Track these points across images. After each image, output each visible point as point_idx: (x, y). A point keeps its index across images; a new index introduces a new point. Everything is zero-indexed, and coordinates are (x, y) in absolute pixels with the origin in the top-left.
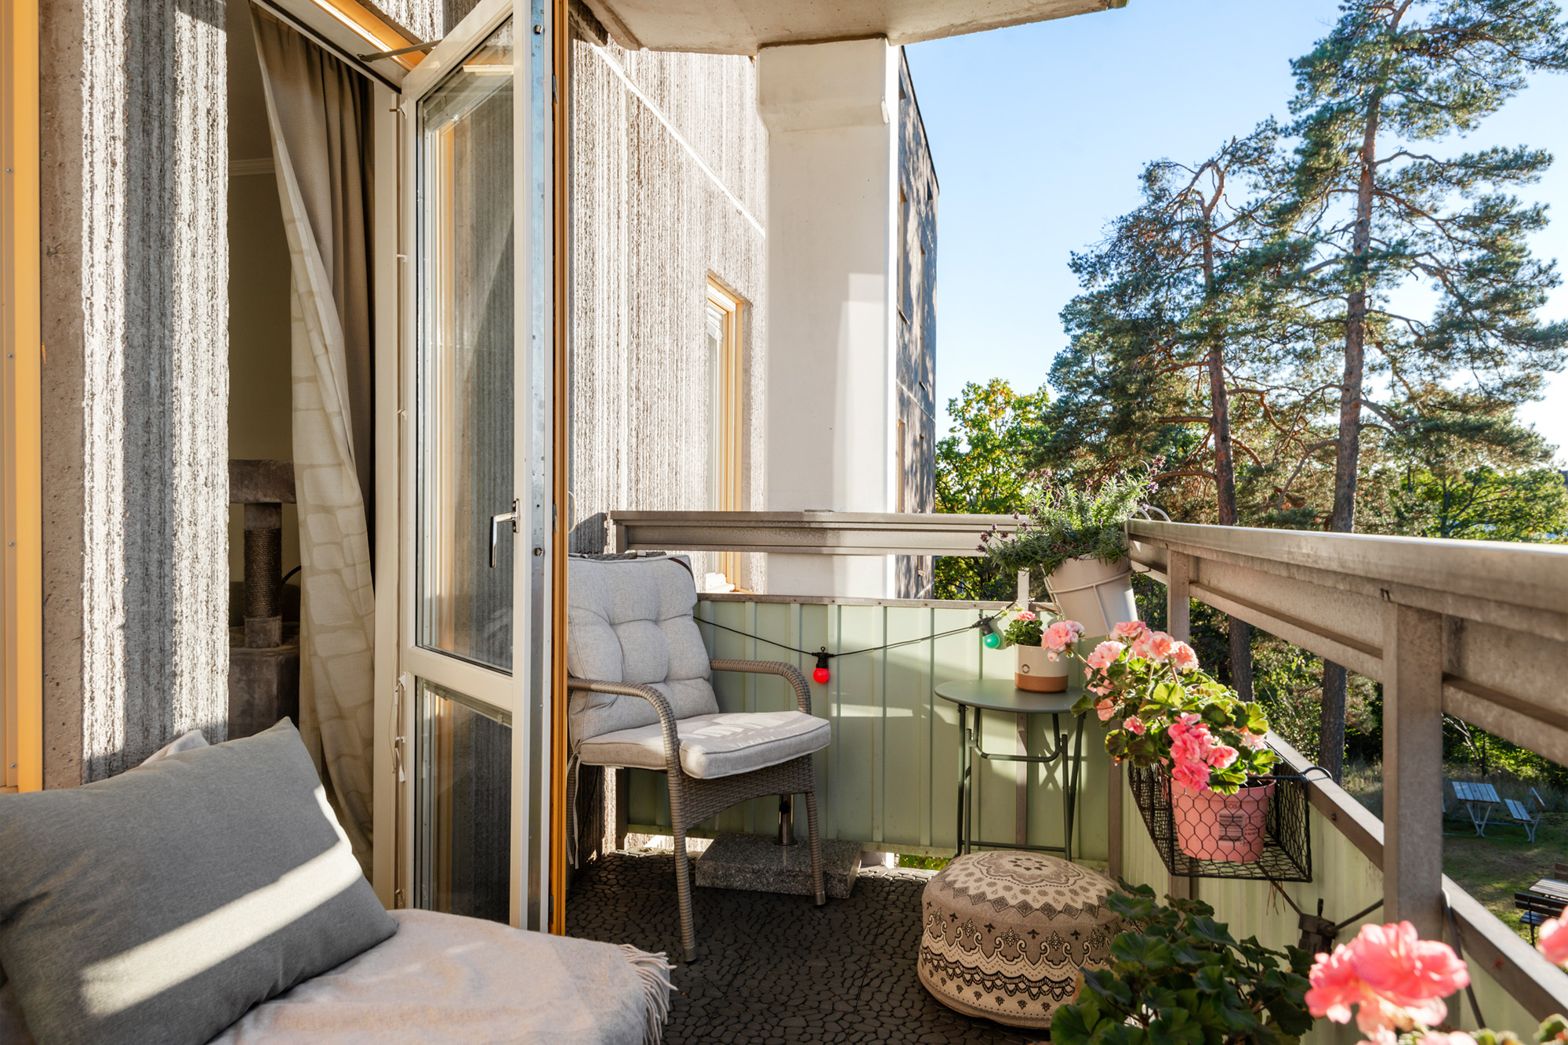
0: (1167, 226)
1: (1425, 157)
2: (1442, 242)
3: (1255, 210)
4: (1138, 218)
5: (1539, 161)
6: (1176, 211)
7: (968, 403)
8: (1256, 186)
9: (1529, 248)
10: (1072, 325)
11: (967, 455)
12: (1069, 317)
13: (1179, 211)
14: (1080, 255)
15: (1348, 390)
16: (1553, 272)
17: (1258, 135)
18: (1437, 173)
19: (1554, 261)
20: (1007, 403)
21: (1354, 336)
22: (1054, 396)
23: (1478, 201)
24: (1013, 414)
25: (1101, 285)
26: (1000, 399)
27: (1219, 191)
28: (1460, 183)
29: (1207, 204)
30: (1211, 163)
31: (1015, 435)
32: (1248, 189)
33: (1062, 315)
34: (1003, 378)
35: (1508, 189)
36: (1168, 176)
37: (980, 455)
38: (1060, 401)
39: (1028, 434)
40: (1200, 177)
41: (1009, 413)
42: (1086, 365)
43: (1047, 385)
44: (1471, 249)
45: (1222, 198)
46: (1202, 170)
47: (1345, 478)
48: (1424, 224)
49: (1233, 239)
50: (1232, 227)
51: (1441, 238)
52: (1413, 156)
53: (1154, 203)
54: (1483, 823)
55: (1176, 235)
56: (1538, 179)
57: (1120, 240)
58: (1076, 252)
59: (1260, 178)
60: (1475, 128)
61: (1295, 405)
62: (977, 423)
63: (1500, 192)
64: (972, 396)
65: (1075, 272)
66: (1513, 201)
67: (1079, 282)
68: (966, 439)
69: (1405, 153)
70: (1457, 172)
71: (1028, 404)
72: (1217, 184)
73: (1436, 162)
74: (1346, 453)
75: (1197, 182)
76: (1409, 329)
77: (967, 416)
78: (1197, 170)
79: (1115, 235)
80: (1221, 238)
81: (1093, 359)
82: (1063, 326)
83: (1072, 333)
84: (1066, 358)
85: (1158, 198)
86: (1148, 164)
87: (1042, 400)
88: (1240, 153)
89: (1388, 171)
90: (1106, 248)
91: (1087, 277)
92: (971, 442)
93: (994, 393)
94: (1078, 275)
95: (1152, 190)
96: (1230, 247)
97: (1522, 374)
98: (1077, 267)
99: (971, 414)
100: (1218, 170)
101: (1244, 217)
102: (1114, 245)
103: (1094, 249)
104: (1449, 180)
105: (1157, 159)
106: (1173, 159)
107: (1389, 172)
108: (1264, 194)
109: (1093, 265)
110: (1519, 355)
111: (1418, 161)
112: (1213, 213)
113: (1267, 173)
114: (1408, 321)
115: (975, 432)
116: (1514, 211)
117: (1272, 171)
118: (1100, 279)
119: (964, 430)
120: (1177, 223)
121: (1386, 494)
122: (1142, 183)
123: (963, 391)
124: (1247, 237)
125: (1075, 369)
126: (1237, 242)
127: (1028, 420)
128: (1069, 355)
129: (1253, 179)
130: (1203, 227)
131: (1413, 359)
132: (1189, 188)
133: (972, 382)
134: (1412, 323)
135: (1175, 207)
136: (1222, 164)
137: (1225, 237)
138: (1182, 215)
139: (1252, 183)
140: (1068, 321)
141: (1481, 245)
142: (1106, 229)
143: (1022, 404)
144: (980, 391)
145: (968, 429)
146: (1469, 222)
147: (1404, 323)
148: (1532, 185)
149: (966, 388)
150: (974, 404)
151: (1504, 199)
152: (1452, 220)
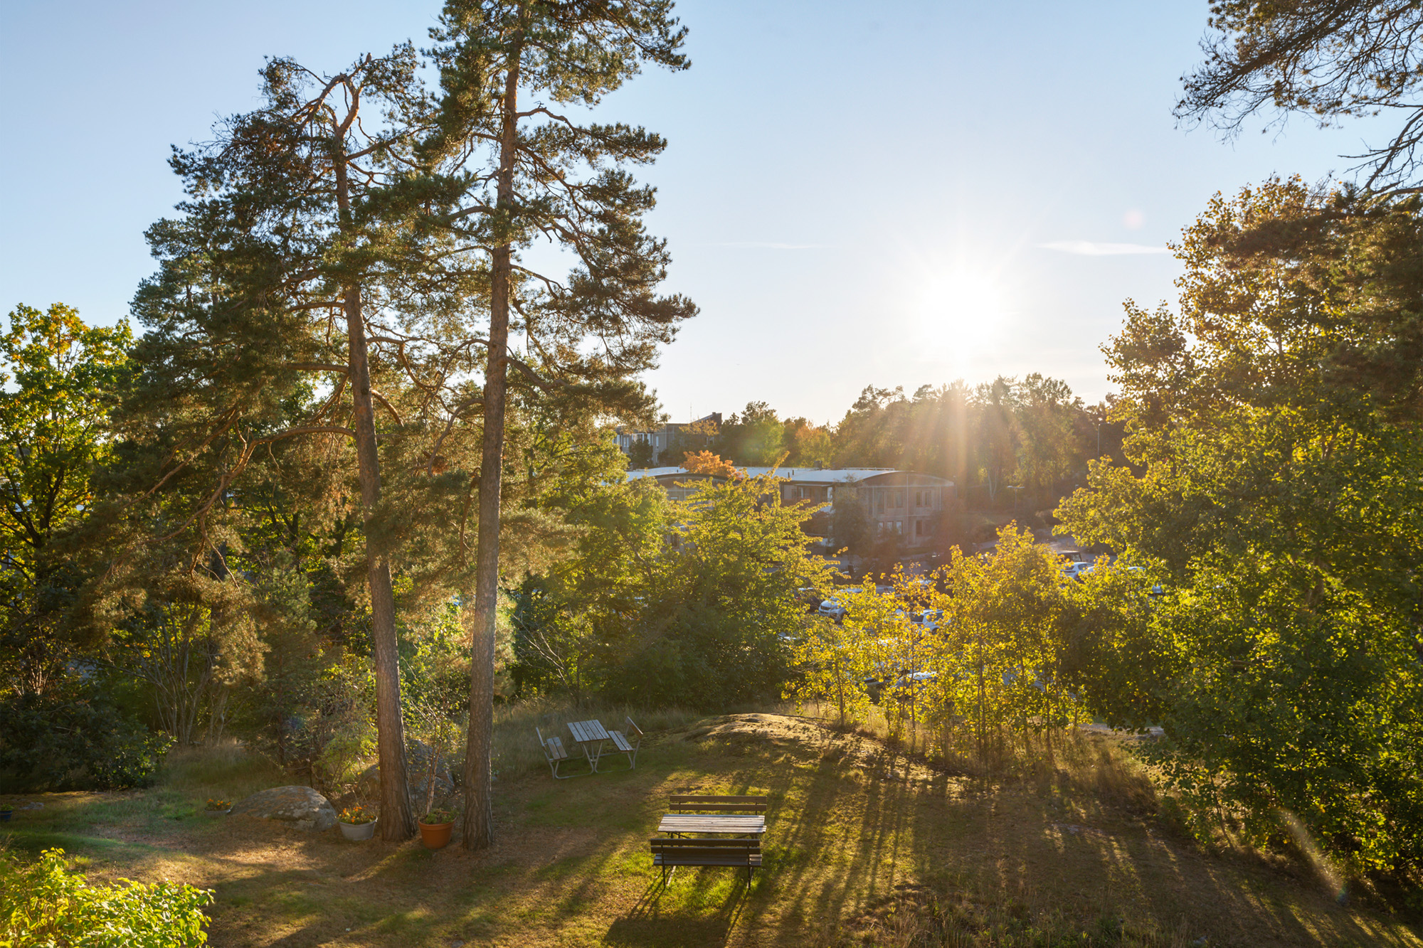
0: (297, 139)
1: (562, 118)
2: (569, 209)
3: (393, 142)
4: (258, 122)
5: (655, 144)
6: (304, 123)
7: (17, 330)
8: (391, 116)
9: (643, 224)
10: (161, 248)
11: (15, 396)
12: (158, 238)
13: (308, 125)
14: (185, 153)
15: (494, 346)
16: (665, 250)
17: (395, 57)
18: (568, 139)
19: (665, 240)
20: (75, 335)
21: (499, 290)
22: (138, 330)
23: (602, 173)
24: (82, 348)
25: (214, 194)
26: (64, 330)
27: (353, 111)
28: (586, 152)
29: (340, 123)
30: (343, 78)
31: (85, 374)
32: (383, 118)
33: (147, 235)
34: (70, 304)
35: (629, 166)
36: (295, 80)
37: (33, 398)
38: (146, 336)
39: (104, 374)
40: (332, 91)
41: (77, 348)
42: (180, 297)
43: (131, 317)
44: (592, 220)
45: (355, 121)
46: (333, 83)
47: (493, 438)
48: (556, 188)
49: (368, 170)
50: (367, 156)
51: (568, 205)
52: (551, 115)
53: (278, 108)
54: (596, 760)
55: (304, 152)
56: (653, 161)
57: (235, 144)
58: (179, 147)
59: (397, 108)
60: (597, 102)
61: (432, 359)
62: (33, 357)
63: (623, 167)
64: (24, 322)
65: (178, 172)
66: (630, 179)
67: (184, 187)
68: (13, 376)
69: (544, 110)
70: (586, 141)
71: (106, 338)
72: (350, 104)
73: (571, 126)
74: (494, 412)
75: (328, 96)
76: (547, 290)
77: (15, 347)
78: (328, 82)
79: (229, 136)
80: (354, 166)
81: (188, 291)
82: (149, 248)
83: (162, 257)
84: (155, 287)
85: (284, 102)
86: (271, 59)
87: (123, 336)
88: (377, 73)
89: (526, 127)
90: (217, 152)
91: (194, 182)
92: (21, 378)
93: (57, 321)
94: (181, 177)
95: (275, 93)
96: (364, 179)
97: (638, 343)
98: (180, 167)
99: (25, 343)
100: (352, 89)
101: (380, 148)
102: (227, 149)
103: (203, 149)
104: (578, 147)
105: (282, 56)
106: (301, 62)
107: (528, 126)
108: (401, 127)
109: (202, 169)
110: (636, 325)
111: (555, 121)
112: (346, 135)
113: (405, 102)
114: (547, 281)
115: (28, 368)
116: (631, 188)
117: (409, 101)
118: (211, 188)
119: (10, 365)
120: (306, 138)
121: (520, 453)
122: (262, 80)
123: (11, 315)
124: (382, 171)
125: (166, 300)
126: (371, 174)
127: (103, 357)
128: (158, 284)
129: (389, 106)
130: (335, 148)
131: (551, 320)
132: (319, 100)
133: (26, 305)
134: (551, 284)
135: (303, 119)
136: (356, 83)
137: (360, 166)
138: (312, 130)
139: (387, 111)
140: (157, 243)
141: (602, 217)
142: (217, 128)
143: (95, 338)
144: (38, 317)
145: (17, 364)
146: (593, 192)
147: (543, 283)
148: (648, 166)
149: (16, 312)
150: (26, 332)
151: (624, 175)
152: (579, 187)
